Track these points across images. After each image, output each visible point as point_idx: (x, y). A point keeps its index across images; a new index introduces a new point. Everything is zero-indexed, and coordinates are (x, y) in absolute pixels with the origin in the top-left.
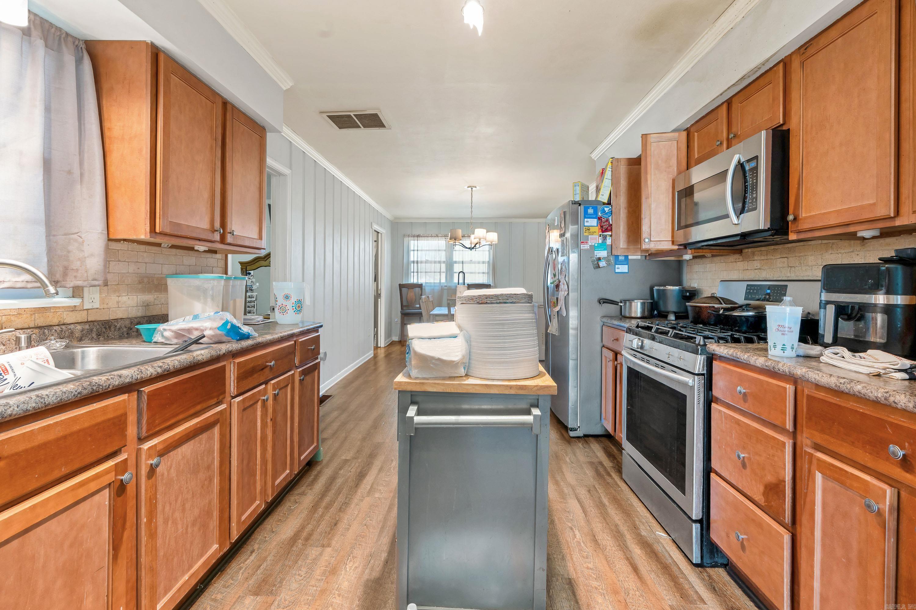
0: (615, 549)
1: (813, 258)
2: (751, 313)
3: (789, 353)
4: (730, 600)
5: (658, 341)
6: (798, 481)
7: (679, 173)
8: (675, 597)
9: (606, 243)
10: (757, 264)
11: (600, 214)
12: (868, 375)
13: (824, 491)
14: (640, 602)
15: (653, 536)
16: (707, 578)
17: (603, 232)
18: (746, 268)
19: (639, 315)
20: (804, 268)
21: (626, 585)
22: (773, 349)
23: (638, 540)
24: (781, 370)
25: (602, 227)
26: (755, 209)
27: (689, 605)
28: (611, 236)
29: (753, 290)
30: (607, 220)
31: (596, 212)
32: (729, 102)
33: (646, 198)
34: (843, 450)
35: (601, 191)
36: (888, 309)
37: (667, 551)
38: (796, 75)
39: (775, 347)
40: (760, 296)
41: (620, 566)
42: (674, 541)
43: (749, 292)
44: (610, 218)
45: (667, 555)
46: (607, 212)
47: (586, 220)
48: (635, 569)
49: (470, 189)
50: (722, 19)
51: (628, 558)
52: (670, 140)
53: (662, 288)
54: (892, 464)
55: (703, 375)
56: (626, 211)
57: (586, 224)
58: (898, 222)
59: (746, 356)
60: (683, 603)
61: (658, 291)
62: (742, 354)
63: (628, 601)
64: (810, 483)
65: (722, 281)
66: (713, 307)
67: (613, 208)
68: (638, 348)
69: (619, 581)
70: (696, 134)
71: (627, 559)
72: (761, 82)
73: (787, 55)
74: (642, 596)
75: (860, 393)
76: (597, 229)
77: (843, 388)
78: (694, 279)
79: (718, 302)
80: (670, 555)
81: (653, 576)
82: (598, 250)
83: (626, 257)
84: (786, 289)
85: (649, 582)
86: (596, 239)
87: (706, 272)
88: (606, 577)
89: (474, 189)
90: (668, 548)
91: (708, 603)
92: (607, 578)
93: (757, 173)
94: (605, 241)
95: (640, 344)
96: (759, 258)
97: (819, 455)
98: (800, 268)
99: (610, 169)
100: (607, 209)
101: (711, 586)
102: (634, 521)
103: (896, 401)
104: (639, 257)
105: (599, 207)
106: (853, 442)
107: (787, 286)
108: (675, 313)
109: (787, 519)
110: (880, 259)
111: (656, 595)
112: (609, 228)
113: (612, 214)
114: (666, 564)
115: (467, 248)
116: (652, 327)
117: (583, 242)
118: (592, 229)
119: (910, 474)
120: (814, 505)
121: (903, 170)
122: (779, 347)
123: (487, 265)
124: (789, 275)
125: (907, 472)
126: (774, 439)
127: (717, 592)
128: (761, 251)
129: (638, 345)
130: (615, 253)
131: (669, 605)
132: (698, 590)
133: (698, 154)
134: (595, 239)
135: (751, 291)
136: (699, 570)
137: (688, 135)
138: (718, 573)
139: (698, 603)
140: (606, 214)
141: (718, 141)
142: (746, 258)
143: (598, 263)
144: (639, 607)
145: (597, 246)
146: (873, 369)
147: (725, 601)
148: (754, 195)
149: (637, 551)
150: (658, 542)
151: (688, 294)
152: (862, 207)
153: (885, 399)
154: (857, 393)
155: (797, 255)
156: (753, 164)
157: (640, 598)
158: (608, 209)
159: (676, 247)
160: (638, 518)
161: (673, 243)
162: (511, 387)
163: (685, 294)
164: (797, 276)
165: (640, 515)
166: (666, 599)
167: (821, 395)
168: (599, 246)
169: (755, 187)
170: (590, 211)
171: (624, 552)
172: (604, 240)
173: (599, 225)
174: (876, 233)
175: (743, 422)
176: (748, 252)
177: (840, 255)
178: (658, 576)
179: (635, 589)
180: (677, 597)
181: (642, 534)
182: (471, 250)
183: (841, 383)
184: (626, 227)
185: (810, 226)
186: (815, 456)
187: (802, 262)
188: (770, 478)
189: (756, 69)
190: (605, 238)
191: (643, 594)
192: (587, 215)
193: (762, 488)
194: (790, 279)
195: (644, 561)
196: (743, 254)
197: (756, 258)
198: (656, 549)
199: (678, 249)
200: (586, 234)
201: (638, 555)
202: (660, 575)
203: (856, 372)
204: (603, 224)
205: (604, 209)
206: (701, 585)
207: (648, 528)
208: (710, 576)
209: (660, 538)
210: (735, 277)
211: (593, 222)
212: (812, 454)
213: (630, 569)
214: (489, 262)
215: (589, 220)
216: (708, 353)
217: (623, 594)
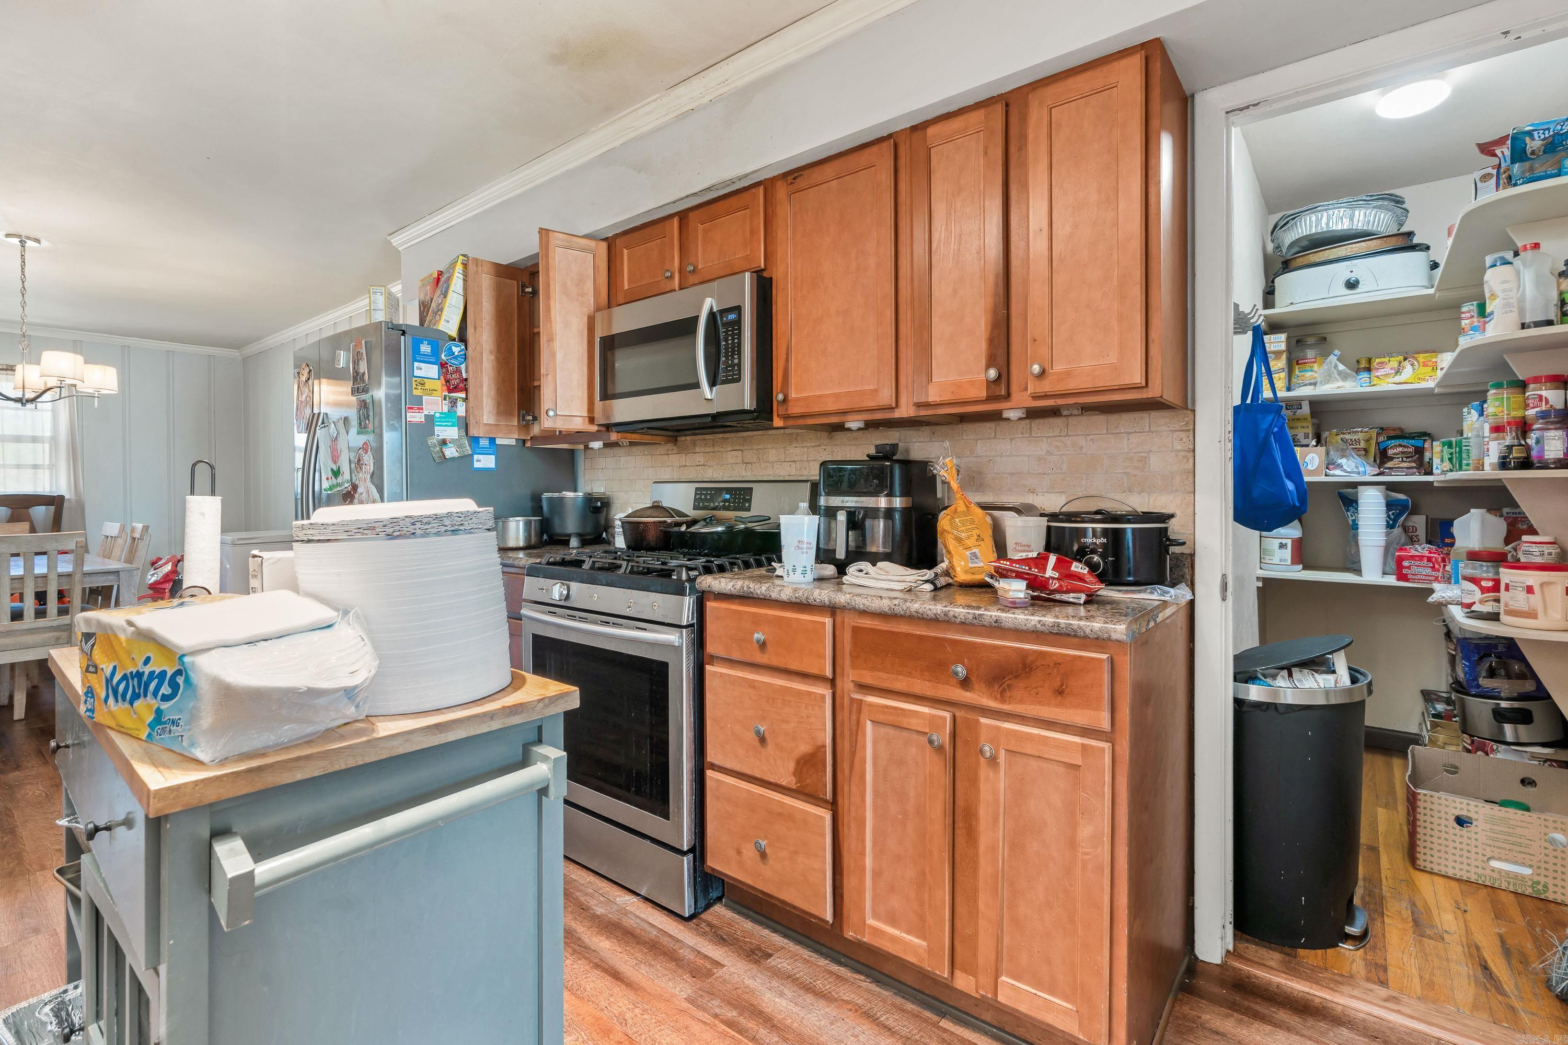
0: (571, 962)
1: (774, 451)
2: (720, 529)
3: (810, 577)
4: (745, 942)
5: (604, 583)
6: (838, 740)
7: (598, 309)
8: (687, 982)
9: (455, 412)
10: (699, 458)
11: (443, 356)
12: (901, 591)
13: (875, 742)
14: (648, 1022)
15: (615, 907)
16: (707, 929)
17: (450, 391)
18: (684, 464)
19: (521, 544)
20: (763, 465)
21: (615, 1010)
22: (791, 573)
23: (597, 927)
24: (818, 601)
25: (447, 381)
26: (738, 380)
27: (707, 981)
28: (466, 400)
29: (706, 495)
30: (458, 371)
31: (436, 352)
32: (683, 216)
33: (549, 341)
34: (900, 684)
35: (445, 312)
36: (889, 513)
37: (643, 920)
38: (785, 210)
39: (794, 570)
40: (717, 504)
41: (592, 985)
42: (646, 899)
43: (700, 498)
44: (463, 367)
45: (646, 926)
46: (456, 354)
47: (416, 364)
48: (616, 976)
49: (16, 241)
50: (681, 90)
51: (596, 964)
52: (583, 250)
53: (556, 495)
54: (952, 686)
55: (692, 625)
56: (492, 357)
57: (417, 373)
58: (897, 414)
59: (764, 588)
60: (700, 984)
61: (550, 500)
62: (757, 586)
63: (630, 1032)
64: (859, 738)
65: (655, 482)
66: (665, 522)
67: (470, 348)
68: (560, 600)
69: (602, 1010)
70: (625, 251)
71: (597, 966)
72: (733, 201)
73: (767, 177)
74: (645, 1011)
75: (917, 612)
76: (439, 385)
77: (898, 610)
78: (598, 480)
79: (668, 514)
80: (650, 924)
81: (644, 969)
82: (442, 426)
83: (492, 440)
84: (751, 495)
85: (644, 983)
86: (437, 404)
87: (620, 468)
88: (580, 1018)
89: (30, 244)
90: (642, 915)
91: (725, 962)
92: (584, 1018)
93: (739, 329)
94: (454, 408)
95: (565, 592)
96: (703, 450)
97: (871, 699)
98: (758, 464)
99: (461, 276)
100: (456, 350)
101: (717, 936)
102: (577, 899)
103: (956, 615)
104: (513, 442)
105: (441, 343)
106: (910, 673)
107: (751, 489)
108: (579, 535)
109: (828, 794)
110: (868, 456)
111: (662, 996)
112: (461, 385)
113: (465, 359)
114: (652, 940)
115: (8, 399)
116: (584, 561)
117: (412, 408)
118: (429, 385)
119: (970, 691)
120: (865, 763)
121: (903, 356)
122: (799, 571)
123: (47, 446)
124: (744, 473)
125: (967, 690)
126: (810, 693)
127: (727, 942)
128: (704, 440)
129: (561, 594)
130: (473, 432)
131: (685, 999)
132: (706, 953)
133: (629, 284)
134: (435, 404)
135: (703, 497)
136: (694, 924)
137: (609, 248)
138: (716, 914)
139: (715, 971)
140: (456, 358)
141: (668, 270)
142: (683, 450)
143: (441, 449)
144: (649, 1031)
145: (440, 417)
146: (904, 584)
147: (741, 947)
148: (736, 361)
149: (604, 945)
150: (626, 913)
151: (599, 504)
152: (862, 393)
153: (945, 615)
154: (914, 614)
155: (754, 447)
156: (732, 317)
157: (645, 1016)
158: (459, 349)
159: (594, 428)
160: (580, 891)
161: (592, 420)
162: (491, 715)
163: (594, 505)
164: (755, 476)
165: (580, 884)
166: (677, 993)
167: (867, 623)
168: (443, 418)
169: (737, 349)
170: (425, 348)
171: (586, 958)
172: (452, 407)
173: (442, 378)
174: (861, 425)
175: (761, 682)
176: (686, 440)
177: (806, 449)
178: (651, 966)
179: (631, 1006)
180: (689, 980)
181: (598, 913)
182: (23, 405)
183: (895, 605)
184: (493, 387)
185: (803, 410)
186: (866, 701)
187: (761, 457)
188: (804, 748)
189: (729, 182)
190: (454, 403)
191: (646, 1007)
192: (417, 356)
193: (791, 766)
194: (746, 479)
195: (621, 955)
196: (679, 443)
197: (697, 450)
198: (628, 925)
199: (598, 431)
200: (416, 392)
201: (609, 949)
202: (653, 963)
203: (887, 589)
204: (449, 376)
205: (451, 348)
206: (706, 943)
207: (602, 899)
208: (709, 925)
209: (624, 906)
210: (667, 477)
211: (432, 371)
212: (861, 701)
213: (608, 980)
214: (54, 440)
215: (422, 365)
216: (698, 592)
217: (618, 1027)
